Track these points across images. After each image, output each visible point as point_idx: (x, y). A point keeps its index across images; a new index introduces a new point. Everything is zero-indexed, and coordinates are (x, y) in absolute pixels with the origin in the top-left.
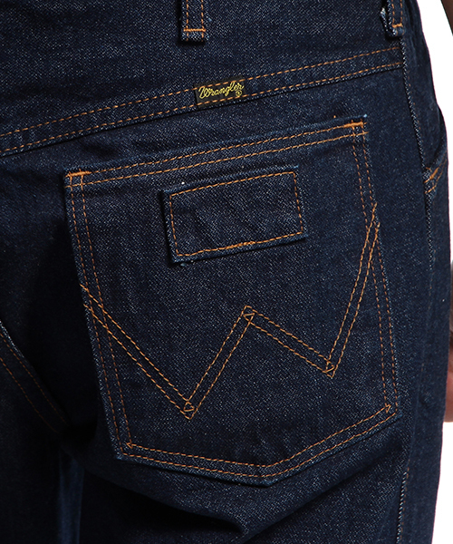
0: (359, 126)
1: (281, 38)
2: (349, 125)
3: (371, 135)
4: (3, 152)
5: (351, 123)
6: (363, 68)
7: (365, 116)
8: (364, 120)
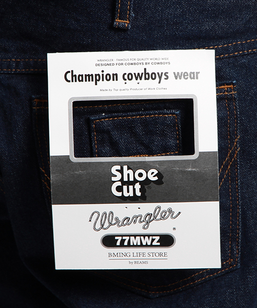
0: (230, 88)
1: (181, 31)
2: (223, 87)
3: (239, 94)
4: (2, 70)
5: (224, 85)
6: (238, 51)
7: (234, 82)
8: (234, 84)
